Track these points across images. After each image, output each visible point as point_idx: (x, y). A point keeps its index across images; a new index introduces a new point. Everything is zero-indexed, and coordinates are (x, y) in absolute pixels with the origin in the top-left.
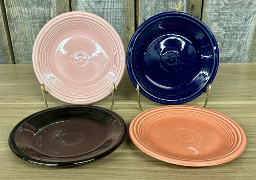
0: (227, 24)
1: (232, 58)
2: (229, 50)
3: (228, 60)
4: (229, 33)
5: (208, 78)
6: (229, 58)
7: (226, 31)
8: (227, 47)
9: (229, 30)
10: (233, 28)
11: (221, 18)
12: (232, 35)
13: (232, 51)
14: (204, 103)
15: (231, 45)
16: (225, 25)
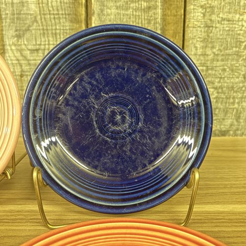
0: (219, 82)
1: (228, 131)
2: (223, 119)
3: (224, 133)
4: (223, 96)
5: (194, 152)
6: (225, 131)
7: (218, 93)
8: (221, 116)
9: (222, 90)
10: (228, 88)
11: (210, 74)
12: (227, 98)
13: (228, 122)
14: (186, 208)
15: (226, 112)
16: (216, 84)
